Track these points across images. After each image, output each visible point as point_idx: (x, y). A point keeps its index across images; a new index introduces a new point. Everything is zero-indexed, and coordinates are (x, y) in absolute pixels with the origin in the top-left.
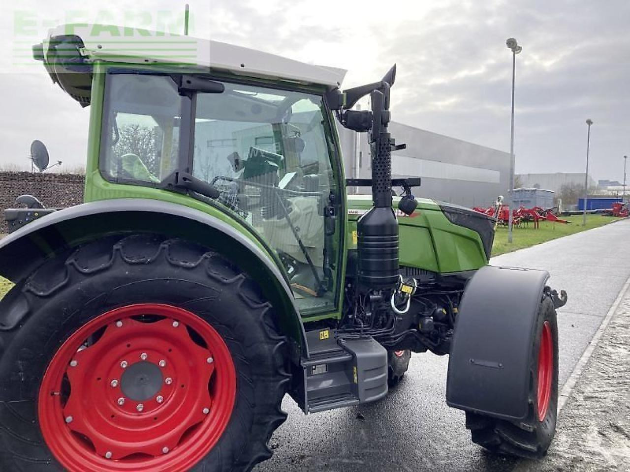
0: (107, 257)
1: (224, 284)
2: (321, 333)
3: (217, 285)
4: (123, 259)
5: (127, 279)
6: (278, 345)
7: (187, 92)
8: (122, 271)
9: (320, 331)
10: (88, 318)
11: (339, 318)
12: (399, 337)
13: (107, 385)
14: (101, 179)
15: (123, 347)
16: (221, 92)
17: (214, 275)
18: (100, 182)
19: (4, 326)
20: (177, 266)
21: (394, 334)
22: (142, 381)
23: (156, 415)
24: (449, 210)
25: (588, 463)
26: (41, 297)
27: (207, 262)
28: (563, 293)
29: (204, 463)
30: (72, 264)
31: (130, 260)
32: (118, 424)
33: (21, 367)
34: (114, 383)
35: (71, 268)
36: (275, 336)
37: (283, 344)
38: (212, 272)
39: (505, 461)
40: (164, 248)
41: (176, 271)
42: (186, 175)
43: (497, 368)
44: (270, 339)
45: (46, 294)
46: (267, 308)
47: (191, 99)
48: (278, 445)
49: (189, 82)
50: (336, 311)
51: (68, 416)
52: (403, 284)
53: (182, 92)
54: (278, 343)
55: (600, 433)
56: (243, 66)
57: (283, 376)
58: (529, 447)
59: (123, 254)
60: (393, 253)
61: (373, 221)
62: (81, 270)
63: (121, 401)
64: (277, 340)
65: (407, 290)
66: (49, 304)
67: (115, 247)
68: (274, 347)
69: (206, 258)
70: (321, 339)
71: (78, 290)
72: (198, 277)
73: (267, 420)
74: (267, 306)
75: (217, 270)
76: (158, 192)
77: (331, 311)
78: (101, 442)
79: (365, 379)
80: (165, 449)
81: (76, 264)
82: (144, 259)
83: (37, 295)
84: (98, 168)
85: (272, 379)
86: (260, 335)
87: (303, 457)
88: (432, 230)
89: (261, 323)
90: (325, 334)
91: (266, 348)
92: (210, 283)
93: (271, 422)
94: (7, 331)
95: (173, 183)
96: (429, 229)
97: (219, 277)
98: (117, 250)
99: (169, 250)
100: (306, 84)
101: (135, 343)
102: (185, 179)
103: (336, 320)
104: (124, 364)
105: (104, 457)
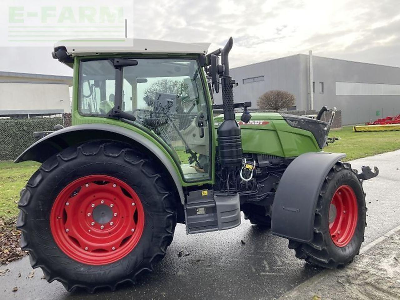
0: (75, 153)
1: (133, 165)
2: (203, 192)
3: (129, 165)
4: (82, 153)
5: (85, 163)
6: (165, 196)
7: (119, 67)
8: (81, 159)
9: (202, 191)
10: (69, 182)
11: (212, 184)
12: (262, 196)
13: (86, 215)
14: (79, 115)
15: (91, 197)
16: (136, 64)
17: (128, 160)
18: (78, 116)
19: (32, 185)
20: (109, 156)
21: (258, 194)
22: (103, 215)
23: (110, 232)
24: (291, 119)
25: (373, 274)
26: (46, 172)
27: (124, 154)
28: (375, 168)
29: (130, 255)
30: (59, 156)
31: (85, 154)
32: (92, 235)
33: (40, 204)
34: (89, 214)
35: (58, 158)
36: (163, 191)
37: (167, 196)
38: (127, 159)
39: (315, 270)
40: (101, 147)
41: (109, 158)
42: (118, 110)
43: (295, 211)
44: (160, 193)
45: (49, 170)
46: (157, 177)
47: (120, 70)
48: (189, 254)
49: (118, 62)
50: (211, 180)
51: (67, 229)
52: (246, 164)
53: (116, 67)
54: (164, 195)
55: (395, 258)
56: (146, 49)
57: (169, 213)
58: (323, 260)
59: (82, 151)
60: (237, 146)
61: (225, 128)
62: (63, 159)
63: (93, 224)
64: (163, 194)
65: (249, 167)
66: (50, 175)
67: (78, 148)
68: (162, 198)
69: (123, 152)
70: (202, 195)
71: (63, 168)
72: (119, 162)
73: (161, 236)
74: (157, 176)
75: (130, 158)
76: (105, 119)
77: (208, 180)
78: (83, 242)
79: (222, 217)
80: (114, 248)
81: (61, 156)
82: (92, 153)
83: (45, 171)
84: (77, 109)
85: (162, 214)
86: (154, 191)
87: (199, 261)
88: (278, 131)
89: (154, 185)
90: (205, 193)
91: (157, 198)
92: (126, 164)
93: (163, 237)
94: (33, 187)
95: (111, 114)
96: (275, 131)
97: (130, 161)
98: (80, 149)
99: (105, 148)
100: (185, 54)
101: (98, 195)
102: (116, 112)
103: (211, 185)
104: (93, 206)
105: (85, 250)
